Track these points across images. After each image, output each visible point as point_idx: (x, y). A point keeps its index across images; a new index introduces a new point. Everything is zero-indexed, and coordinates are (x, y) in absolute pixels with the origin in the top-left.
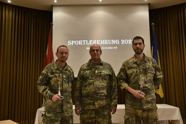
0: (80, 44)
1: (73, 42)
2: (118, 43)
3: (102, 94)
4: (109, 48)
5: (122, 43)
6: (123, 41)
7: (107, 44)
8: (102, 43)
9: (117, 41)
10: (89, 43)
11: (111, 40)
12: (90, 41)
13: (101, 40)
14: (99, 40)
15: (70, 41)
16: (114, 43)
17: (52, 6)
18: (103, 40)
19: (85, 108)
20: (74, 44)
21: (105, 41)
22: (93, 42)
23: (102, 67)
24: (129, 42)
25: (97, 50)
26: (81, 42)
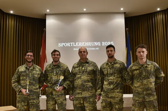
0: (68, 46)
1: (63, 44)
2: (100, 45)
3: (87, 86)
4: (92, 49)
5: (103, 45)
6: (103, 43)
7: (91, 45)
8: (87, 45)
9: (99, 43)
10: (76, 45)
11: (94, 42)
12: (77, 43)
13: (86, 43)
14: (84, 43)
15: (60, 43)
16: (96, 45)
17: (46, 14)
18: (87, 43)
19: (76, 96)
20: (63, 45)
21: (89, 43)
22: (79, 44)
23: (87, 65)
24: (108, 44)
25: (84, 52)
26: (70, 44)
